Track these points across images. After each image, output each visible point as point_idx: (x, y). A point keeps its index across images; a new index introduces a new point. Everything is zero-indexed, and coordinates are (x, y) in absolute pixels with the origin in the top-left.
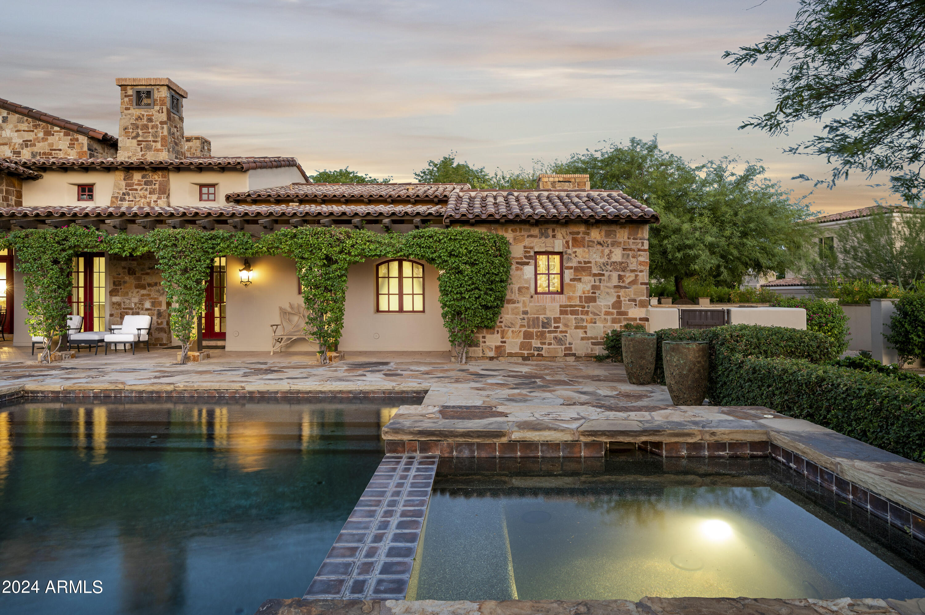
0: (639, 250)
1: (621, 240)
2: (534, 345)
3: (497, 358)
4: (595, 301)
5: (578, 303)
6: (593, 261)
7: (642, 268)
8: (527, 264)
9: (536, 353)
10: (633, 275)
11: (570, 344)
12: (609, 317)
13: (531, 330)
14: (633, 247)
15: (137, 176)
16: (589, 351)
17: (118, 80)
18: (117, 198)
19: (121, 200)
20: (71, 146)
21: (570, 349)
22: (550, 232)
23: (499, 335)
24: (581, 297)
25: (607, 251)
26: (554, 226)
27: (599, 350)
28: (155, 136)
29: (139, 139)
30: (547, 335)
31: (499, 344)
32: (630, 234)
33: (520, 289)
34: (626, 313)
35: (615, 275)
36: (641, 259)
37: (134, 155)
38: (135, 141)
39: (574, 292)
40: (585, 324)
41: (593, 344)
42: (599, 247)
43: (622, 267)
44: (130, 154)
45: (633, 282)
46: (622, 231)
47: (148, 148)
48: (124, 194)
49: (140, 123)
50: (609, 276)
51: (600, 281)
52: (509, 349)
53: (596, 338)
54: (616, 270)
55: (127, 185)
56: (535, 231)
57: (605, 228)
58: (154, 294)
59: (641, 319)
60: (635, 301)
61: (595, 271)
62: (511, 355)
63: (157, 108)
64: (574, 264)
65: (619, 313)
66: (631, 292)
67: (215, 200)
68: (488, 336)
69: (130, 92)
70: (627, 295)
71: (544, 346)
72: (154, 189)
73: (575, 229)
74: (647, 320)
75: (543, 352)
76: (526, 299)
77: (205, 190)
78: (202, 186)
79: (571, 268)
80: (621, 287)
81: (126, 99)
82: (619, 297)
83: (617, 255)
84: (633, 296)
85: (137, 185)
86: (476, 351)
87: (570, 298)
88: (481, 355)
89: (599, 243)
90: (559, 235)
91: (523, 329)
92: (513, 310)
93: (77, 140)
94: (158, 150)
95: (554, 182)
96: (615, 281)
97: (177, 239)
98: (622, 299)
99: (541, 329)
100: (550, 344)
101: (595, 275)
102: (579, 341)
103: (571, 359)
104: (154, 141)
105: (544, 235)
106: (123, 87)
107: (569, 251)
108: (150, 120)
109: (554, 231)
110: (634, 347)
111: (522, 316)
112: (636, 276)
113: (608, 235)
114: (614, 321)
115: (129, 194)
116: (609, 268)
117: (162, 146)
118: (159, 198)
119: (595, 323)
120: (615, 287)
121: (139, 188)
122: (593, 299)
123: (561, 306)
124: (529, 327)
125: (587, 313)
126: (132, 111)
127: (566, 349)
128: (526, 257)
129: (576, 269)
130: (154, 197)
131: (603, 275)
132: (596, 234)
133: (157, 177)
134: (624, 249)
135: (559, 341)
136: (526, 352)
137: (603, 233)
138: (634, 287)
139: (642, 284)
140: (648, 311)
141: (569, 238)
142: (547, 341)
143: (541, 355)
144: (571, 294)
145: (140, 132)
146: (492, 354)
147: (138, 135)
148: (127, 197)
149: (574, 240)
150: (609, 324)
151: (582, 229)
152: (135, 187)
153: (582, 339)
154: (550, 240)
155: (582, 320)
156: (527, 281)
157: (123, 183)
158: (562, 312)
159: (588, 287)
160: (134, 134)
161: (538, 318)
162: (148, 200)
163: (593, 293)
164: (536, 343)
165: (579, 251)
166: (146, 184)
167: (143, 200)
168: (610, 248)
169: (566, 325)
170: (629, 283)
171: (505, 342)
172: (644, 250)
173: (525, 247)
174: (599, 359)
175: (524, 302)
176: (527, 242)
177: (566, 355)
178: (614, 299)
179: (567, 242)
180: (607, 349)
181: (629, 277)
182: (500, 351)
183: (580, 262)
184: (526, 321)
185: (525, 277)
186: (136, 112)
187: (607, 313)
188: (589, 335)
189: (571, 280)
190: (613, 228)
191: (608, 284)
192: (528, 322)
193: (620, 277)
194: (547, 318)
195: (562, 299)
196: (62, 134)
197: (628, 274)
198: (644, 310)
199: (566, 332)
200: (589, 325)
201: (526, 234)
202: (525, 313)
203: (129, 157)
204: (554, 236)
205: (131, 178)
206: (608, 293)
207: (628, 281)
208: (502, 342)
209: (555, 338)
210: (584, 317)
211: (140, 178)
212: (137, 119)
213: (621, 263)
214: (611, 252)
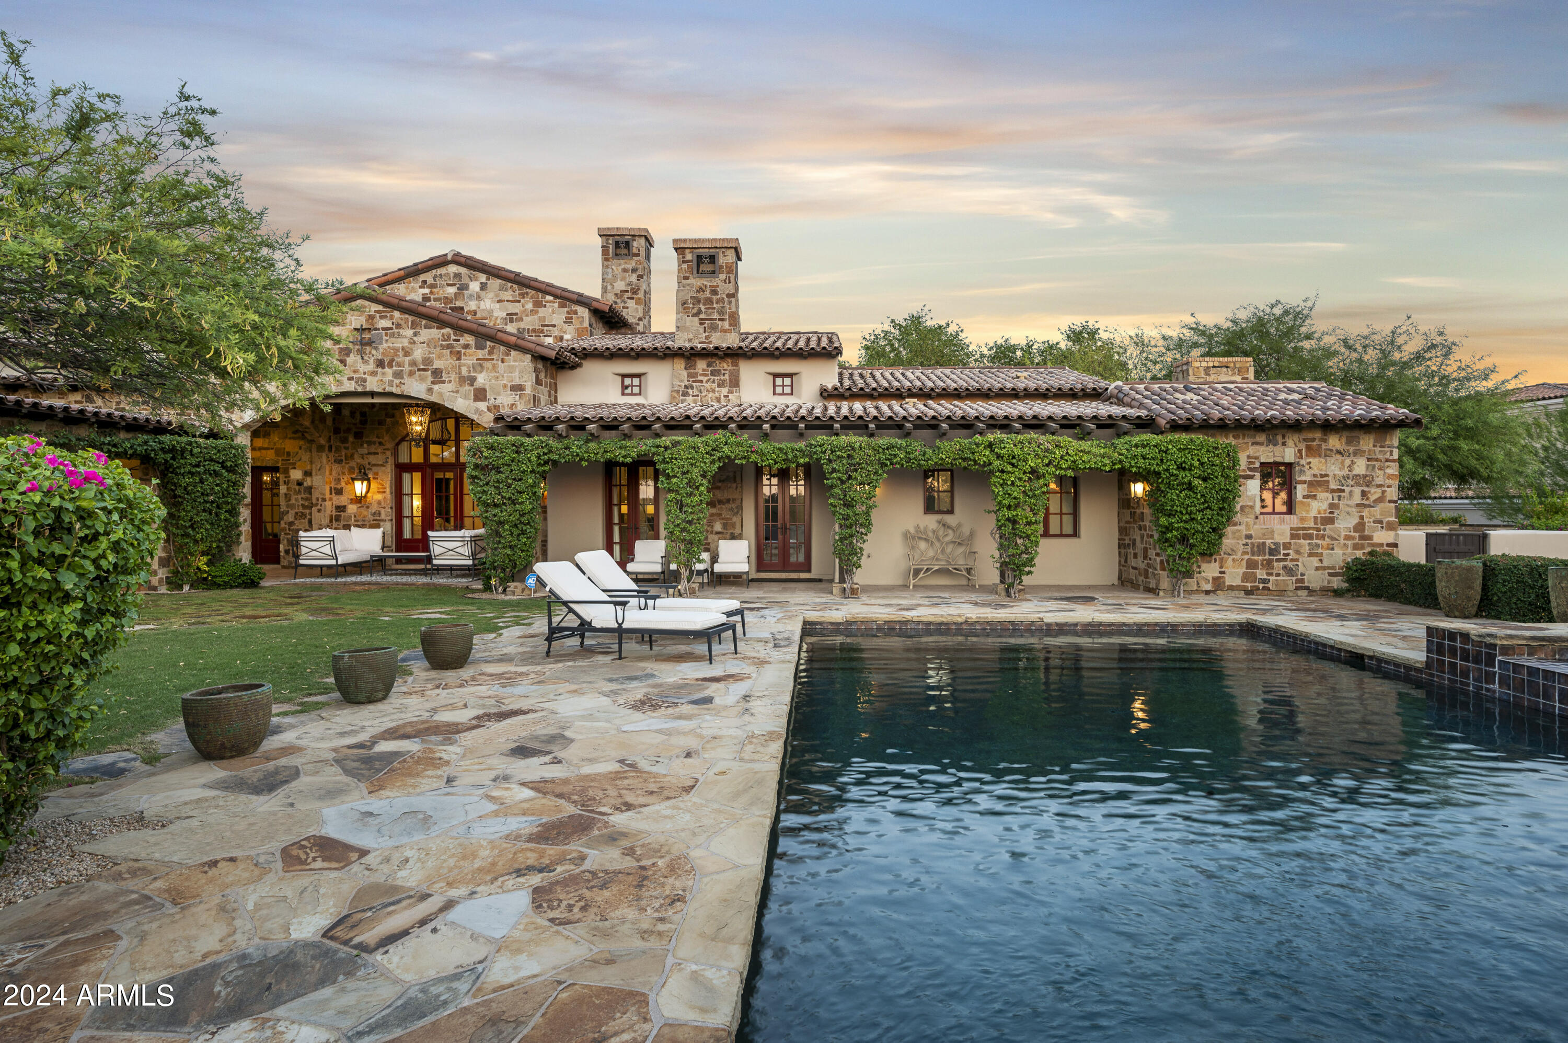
0: (1387, 460)
1: (1365, 448)
2: (1259, 576)
3: (1214, 592)
4: (1333, 523)
5: (1312, 525)
6: (1331, 474)
7: (1391, 482)
8: (1252, 477)
9: (1261, 586)
10: (1379, 490)
11: (1302, 575)
12: (1349, 543)
13: (1256, 558)
14: (1380, 456)
15: (701, 365)
16: (1326, 584)
17: (675, 241)
18: (678, 391)
19: (683, 395)
20: (568, 321)
21: (1302, 581)
22: (1280, 439)
23: (1217, 564)
24: (1315, 518)
25: (1348, 462)
26: (1284, 431)
27: (1337, 583)
28: (721, 312)
29: (702, 316)
30: (1276, 564)
31: (1217, 575)
32: (1376, 441)
33: (1242, 508)
34: (1370, 538)
35: (1357, 491)
36: (1389, 471)
37: (696, 336)
38: (696, 319)
39: (1308, 512)
40: (1320, 551)
41: (1330, 575)
42: (1338, 456)
43: (1366, 481)
44: (691, 336)
45: (1380, 500)
46: (1366, 437)
47: (714, 328)
48: (686, 387)
49: (702, 296)
50: (1351, 492)
51: (1339, 497)
52: (1229, 581)
53: (1333, 568)
54: (1358, 484)
55: (690, 375)
56: (1262, 438)
57: (1346, 434)
58: (725, 514)
59: (1388, 545)
60: (1381, 522)
61: (1333, 486)
62: (1231, 588)
63: (723, 276)
64: (1307, 477)
65: (1363, 538)
66: (1377, 511)
67: (792, 394)
68: (1204, 566)
69: (689, 257)
70: (1371, 515)
71: (1271, 578)
72: (724, 381)
73: (1310, 435)
74: (1396, 545)
75: (1270, 585)
76: (1250, 520)
77: (779, 381)
78: (776, 376)
79: (1304, 482)
80: (1365, 506)
81: (685, 266)
82: (1362, 517)
83: (1361, 467)
84: (1378, 517)
85: (701, 375)
86: (1192, 583)
87: (1302, 519)
88: (1195, 588)
89: (1339, 452)
90: (1290, 442)
91: (1246, 557)
92: (1234, 533)
93: (576, 312)
94: (725, 331)
95: (1208, 368)
96: (1357, 498)
97: (853, 449)
98: (1366, 520)
99: (1267, 557)
100: (1278, 575)
101: (1333, 491)
102: (1313, 572)
103: (1303, 593)
104: (720, 320)
105: (1272, 442)
106: (679, 250)
107: (1303, 462)
108: (714, 292)
109: (1284, 437)
110: (1460, 575)
111: (1244, 541)
112: (1384, 492)
113: (1349, 442)
114: (1356, 547)
115: (692, 388)
116: (1350, 482)
117: (730, 325)
118: (730, 392)
119: (1333, 549)
120: (1358, 505)
121: (705, 379)
122: (1330, 521)
123: (1292, 529)
124: (1253, 554)
125: (1323, 537)
126: (691, 281)
127: (1298, 581)
128: (1250, 469)
129: (1311, 484)
130: (724, 391)
131: (1343, 491)
132: (1334, 442)
133: (726, 366)
134: (1369, 460)
135: (1290, 571)
136: (1249, 585)
137: (1344, 440)
138: (1382, 505)
139: (1390, 502)
140: (1397, 535)
141: (1302, 446)
142: (1275, 572)
143: (1268, 589)
144: (1304, 514)
145: (703, 308)
146: (1208, 587)
147: (700, 312)
148: (690, 391)
149: (1309, 448)
150: (1350, 550)
151: (1318, 435)
152: (700, 378)
153: (1317, 569)
154: (1279, 448)
155: (1318, 545)
156: (1252, 498)
157: (685, 373)
158: (1293, 536)
159: (1325, 506)
160: (695, 311)
161: (1264, 543)
162: (717, 395)
163: (1331, 513)
164: (1261, 574)
165: (1315, 461)
166: (713, 373)
167: (711, 395)
168: (1352, 458)
169: (1298, 552)
170: (1375, 501)
171: (1224, 573)
172: (1393, 461)
173: (1249, 457)
174: (1338, 593)
175: (1247, 524)
176: (1252, 450)
177: (1297, 588)
178: (1356, 520)
179: (1300, 451)
180: (1347, 581)
181: (1375, 493)
182: (1218, 585)
183: (1315, 476)
184: (1249, 547)
185: (1249, 493)
186: (696, 282)
187: (1347, 538)
188: (1325, 563)
189: (1304, 497)
190: (1355, 433)
191: (1349, 502)
192: (1252, 548)
193: (1364, 494)
194: (1275, 544)
195: (1293, 521)
196: (556, 305)
197: (1373, 490)
198: (1392, 533)
199: (1297, 560)
200: (1325, 552)
201: (1250, 441)
202: (1249, 537)
203: (690, 340)
204: (1284, 444)
205: (693, 366)
206: (1348, 513)
207: (1373, 498)
208: (1221, 572)
209: (1285, 567)
210: (1319, 542)
211: (705, 366)
212: (698, 292)
213: (1365, 476)
214: (1353, 463)
